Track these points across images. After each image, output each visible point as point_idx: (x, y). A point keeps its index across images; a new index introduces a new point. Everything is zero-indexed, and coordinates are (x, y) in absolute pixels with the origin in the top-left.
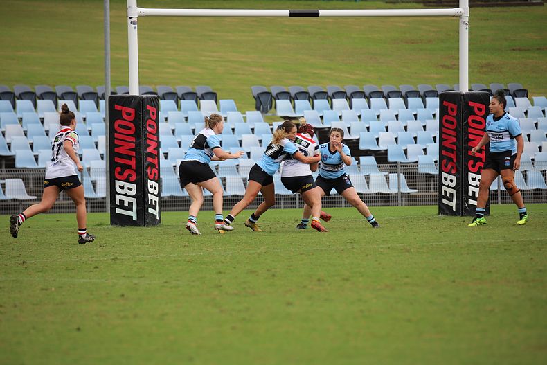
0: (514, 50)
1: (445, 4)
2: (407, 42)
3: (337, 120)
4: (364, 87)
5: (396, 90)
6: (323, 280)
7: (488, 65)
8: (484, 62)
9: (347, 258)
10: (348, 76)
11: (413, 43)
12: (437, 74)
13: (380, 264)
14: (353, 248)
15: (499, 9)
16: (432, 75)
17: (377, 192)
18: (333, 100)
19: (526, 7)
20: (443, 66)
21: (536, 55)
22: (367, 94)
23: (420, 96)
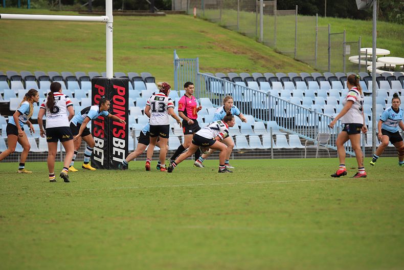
0: (145, 48)
1: (95, 13)
2: (66, 40)
3: (15, 97)
4: (35, 72)
5: (59, 75)
6: (4, 217)
7: (126, 59)
8: (123, 56)
9: (22, 200)
10: (22, 64)
11: (71, 41)
12: (89, 64)
13: (47, 204)
14: (27, 193)
15: (133, 18)
16: (85, 65)
17: (44, 151)
18: (12, 82)
19: (153, 17)
20: (94, 59)
21: (161, 52)
22: (37, 78)
23: (76, 80)
